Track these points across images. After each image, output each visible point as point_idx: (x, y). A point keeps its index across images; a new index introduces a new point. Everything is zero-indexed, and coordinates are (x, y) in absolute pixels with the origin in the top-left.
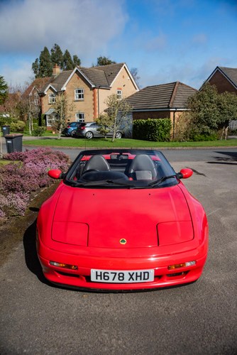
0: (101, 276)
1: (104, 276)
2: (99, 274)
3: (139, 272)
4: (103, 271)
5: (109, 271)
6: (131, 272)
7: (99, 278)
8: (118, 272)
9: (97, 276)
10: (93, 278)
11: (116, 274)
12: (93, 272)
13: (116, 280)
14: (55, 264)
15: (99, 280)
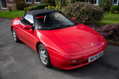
0: (91, 59)
1: (93, 58)
2: (91, 58)
3: (100, 53)
4: (92, 57)
5: (94, 56)
6: (99, 54)
7: (91, 60)
8: (96, 55)
9: (90, 59)
10: (89, 61)
11: (95, 56)
12: (89, 58)
13: (96, 59)
14: (74, 61)
15: (91, 61)
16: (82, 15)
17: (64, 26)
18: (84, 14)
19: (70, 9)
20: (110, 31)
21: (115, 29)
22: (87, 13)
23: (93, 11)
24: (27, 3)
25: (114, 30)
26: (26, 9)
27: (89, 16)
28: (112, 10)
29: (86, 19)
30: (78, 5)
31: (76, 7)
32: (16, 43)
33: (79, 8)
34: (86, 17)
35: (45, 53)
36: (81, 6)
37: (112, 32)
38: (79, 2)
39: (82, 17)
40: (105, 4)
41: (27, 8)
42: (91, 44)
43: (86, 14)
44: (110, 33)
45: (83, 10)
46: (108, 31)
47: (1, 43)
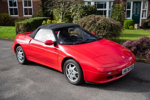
0: (125, 71)
4: (125, 69)
5: (127, 68)
6: (131, 66)
8: (128, 67)
10: (123, 74)
12: (123, 70)
13: (128, 71)
14: (110, 73)
15: (124, 73)
16: (98, 30)
17: (89, 41)
18: (100, 29)
19: (83, 24)
20: (133, 47)
21: (138, 44)
22: (104, 28)
23: (111, 25)
24: (12, 16)
25: (136, 46)
26: (18, 24)
27: (106, 31)
28: (126, 24)
29: (104, 34)
30: (93, 19)
31: (91, 21)
32: (23, 65)
33: (94, 22)
34: (104, 33)
35: (75, 69)
36: (97, 20)
37: (135, 48)
38: (93, 15)
39: (98, 32)
40: (117, 17)
41: (20, 23)
42: (123, 56)
43: (102, 28)
44: (133, 49)
45: (99, 24)
46: (130, 48)
47: (2, 66)
